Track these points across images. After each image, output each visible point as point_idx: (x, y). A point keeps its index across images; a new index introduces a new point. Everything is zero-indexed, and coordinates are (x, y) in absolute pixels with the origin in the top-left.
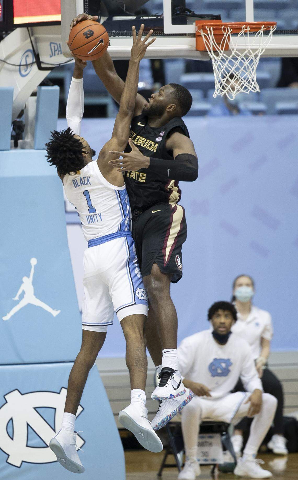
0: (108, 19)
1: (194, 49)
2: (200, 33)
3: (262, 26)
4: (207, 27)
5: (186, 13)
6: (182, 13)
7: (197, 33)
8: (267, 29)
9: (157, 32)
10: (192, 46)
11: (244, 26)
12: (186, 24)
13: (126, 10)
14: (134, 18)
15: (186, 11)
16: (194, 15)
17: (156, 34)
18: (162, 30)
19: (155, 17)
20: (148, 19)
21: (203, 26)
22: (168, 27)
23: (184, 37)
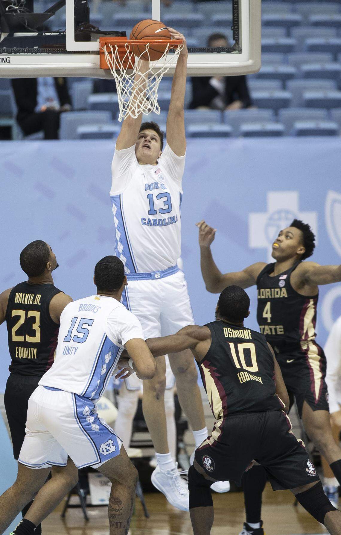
0: (8, 36)
1: (98, 67)
2: (104, 51)
3: (168, 44)
4: (110, 44)
5: (90, 30)
6: (85, 30)
7: (101, 50)
8: (174, 48)
9: (60, 49)
10: (95, 64)
11: (149, 43)
12: (89, 40)
13: (27, 25)
14: (36, 34)
15: (90, 28)
16: (99, 32)
17: (58, 51)
18: (65, 47)
19: (58, 34)
20: (51, 36)
21: (106, 43)
22: (71, 44)
23: (88, 54)
